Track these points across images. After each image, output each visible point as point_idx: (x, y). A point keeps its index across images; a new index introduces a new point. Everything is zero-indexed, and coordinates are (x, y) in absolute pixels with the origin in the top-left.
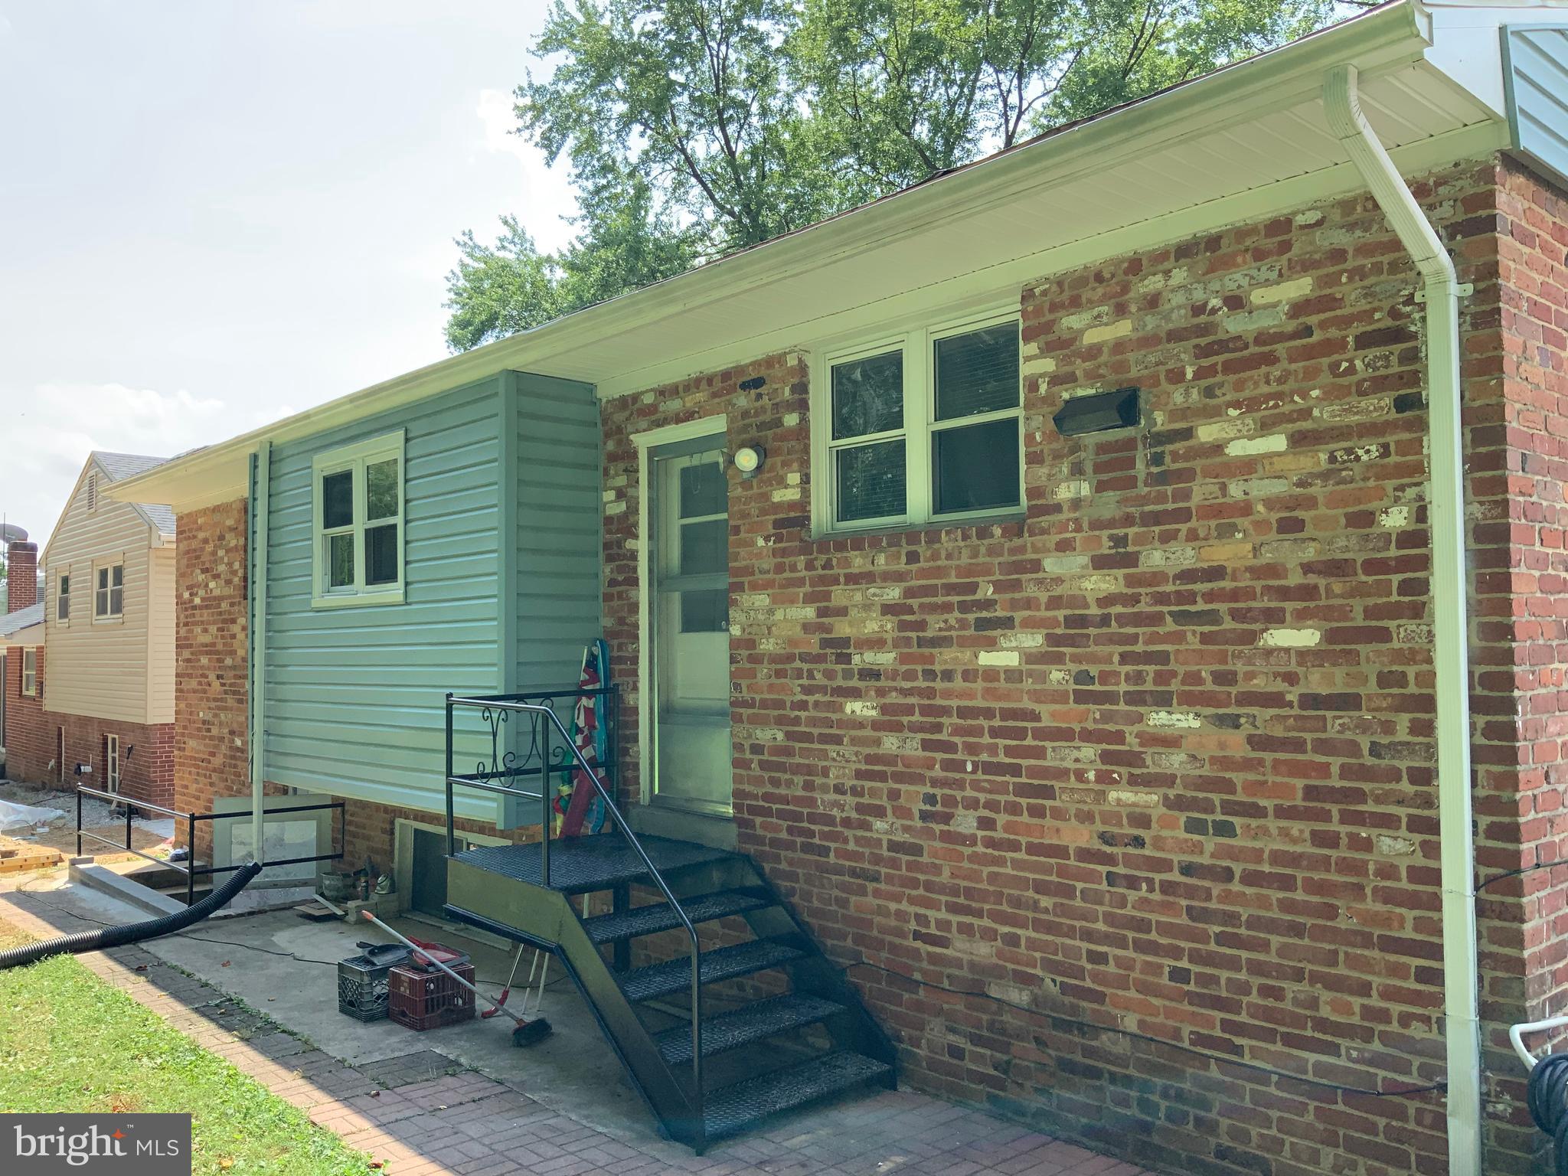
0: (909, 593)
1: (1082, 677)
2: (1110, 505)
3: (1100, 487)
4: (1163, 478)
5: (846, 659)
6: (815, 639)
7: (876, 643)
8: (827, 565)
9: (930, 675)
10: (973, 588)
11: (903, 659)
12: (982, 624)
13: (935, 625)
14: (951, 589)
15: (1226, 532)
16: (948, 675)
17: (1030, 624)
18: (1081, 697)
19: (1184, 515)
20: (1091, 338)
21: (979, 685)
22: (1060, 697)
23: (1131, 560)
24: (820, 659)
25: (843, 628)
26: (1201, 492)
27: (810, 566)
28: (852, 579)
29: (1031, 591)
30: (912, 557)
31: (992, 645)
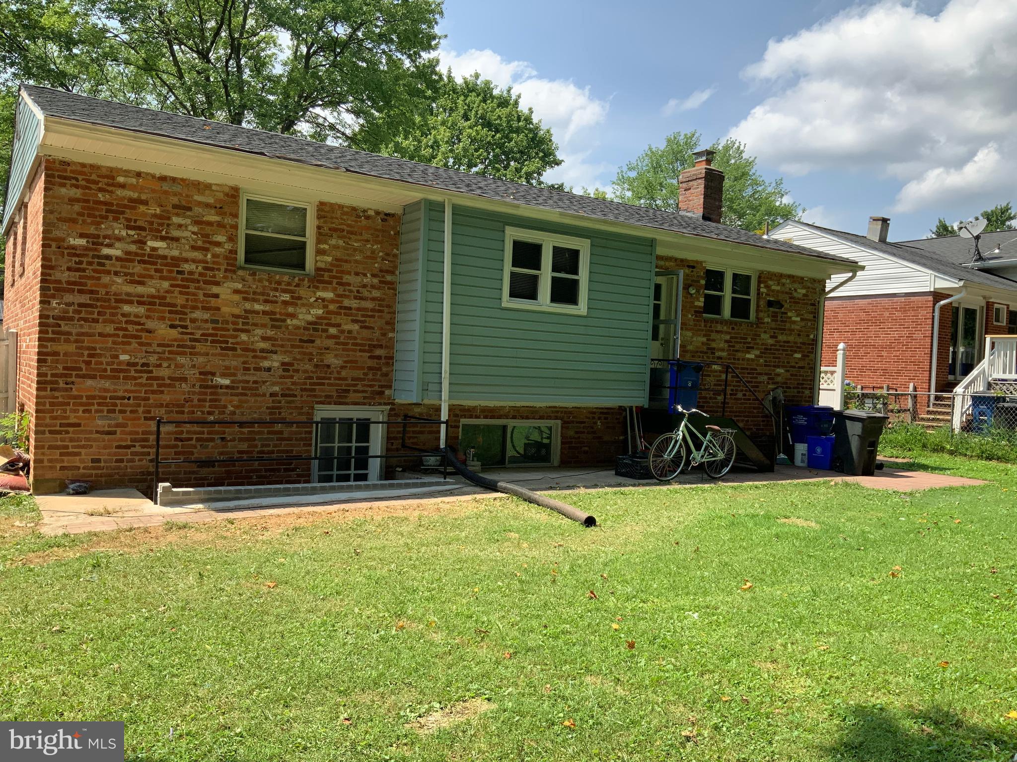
0: (731, 338)
1: (766, 361)
2: (773, 325)
3: (772, 321)
4: (782, 321)
5: (714, 353)
6: (705, 347)
7: (722, 350)
8: (711, 327)
9: (734, 359)
10: (746, 339)
11: (729, 355)
12: (748, 348)
13: (737, 347)
14: (741, 338)
15: (791, 335)
16: (738, 359)
17: (757, 349)
18: (766, 366)
19: (784, 330)
20: (773, 287)
21: (745, 362)
22: (761, 365)
23: (776, 337)
24: (706, 353)
25: (714, 345)
26: (788, 325)
27: (705, 326)
28: (717, 332)
29: (758, 341)
30: (733, 329)
31: (749, 353)
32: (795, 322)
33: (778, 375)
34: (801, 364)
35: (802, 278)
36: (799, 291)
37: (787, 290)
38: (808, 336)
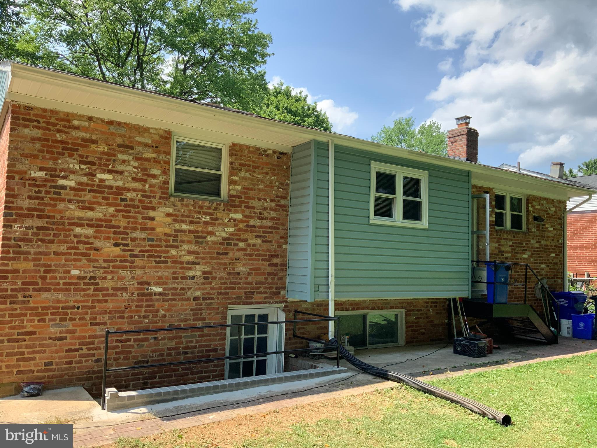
0: (513, 243)
1: (534, 260)
2: (538, 233)
3: (537, 230)
4: (543, 231)
5: (503, 255)
6: (497, 250)
7: (508, 252)
8: (500, 236)
9: (516, 259)
10: (522, 244)
11: (512, 256)
12: (524, 250)
13: (517, 249)
14: (519, 243)
15: (548, 240)
16: (518, 259)
17: (529, 251)
18: (535, 263)
19: (544, 237)
20: (537, 207)
21: (522, 261)
22: (532, 263)
23: (540, 242)
24: (498, 255)
25: (503, 249)
26: (546, 233)
27: (497, 235)
28: (504, 239)
29: (529, 245)
30: (514, 237)
31: (524, 254)
32: (550, 231)
33: (542, 269)
34: (555, 261)
35: (553, 200)
36: (551, 209)
37: (545, 209)
38: (558, 241)
